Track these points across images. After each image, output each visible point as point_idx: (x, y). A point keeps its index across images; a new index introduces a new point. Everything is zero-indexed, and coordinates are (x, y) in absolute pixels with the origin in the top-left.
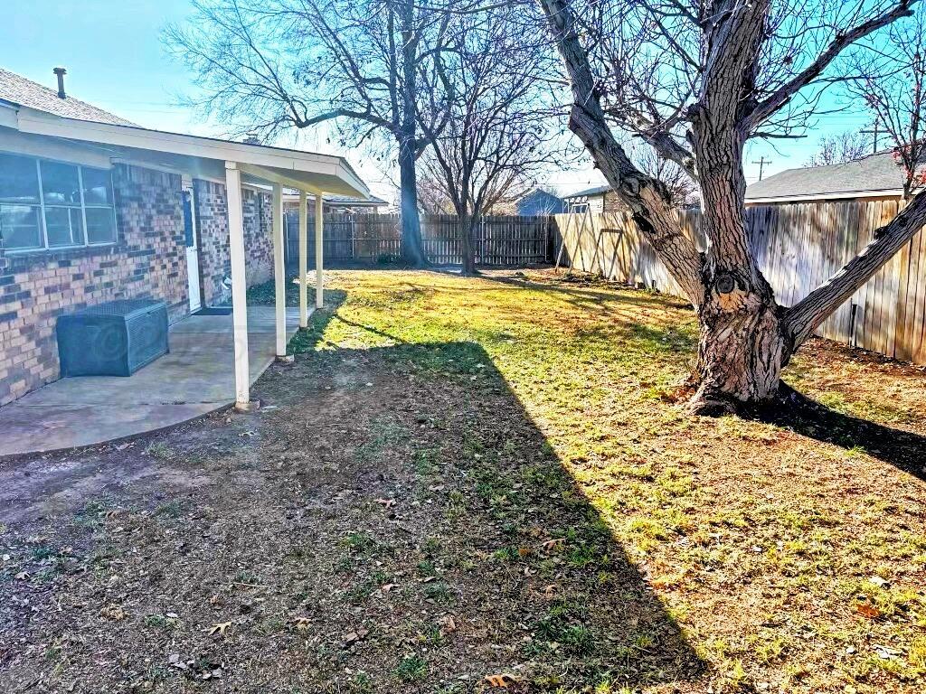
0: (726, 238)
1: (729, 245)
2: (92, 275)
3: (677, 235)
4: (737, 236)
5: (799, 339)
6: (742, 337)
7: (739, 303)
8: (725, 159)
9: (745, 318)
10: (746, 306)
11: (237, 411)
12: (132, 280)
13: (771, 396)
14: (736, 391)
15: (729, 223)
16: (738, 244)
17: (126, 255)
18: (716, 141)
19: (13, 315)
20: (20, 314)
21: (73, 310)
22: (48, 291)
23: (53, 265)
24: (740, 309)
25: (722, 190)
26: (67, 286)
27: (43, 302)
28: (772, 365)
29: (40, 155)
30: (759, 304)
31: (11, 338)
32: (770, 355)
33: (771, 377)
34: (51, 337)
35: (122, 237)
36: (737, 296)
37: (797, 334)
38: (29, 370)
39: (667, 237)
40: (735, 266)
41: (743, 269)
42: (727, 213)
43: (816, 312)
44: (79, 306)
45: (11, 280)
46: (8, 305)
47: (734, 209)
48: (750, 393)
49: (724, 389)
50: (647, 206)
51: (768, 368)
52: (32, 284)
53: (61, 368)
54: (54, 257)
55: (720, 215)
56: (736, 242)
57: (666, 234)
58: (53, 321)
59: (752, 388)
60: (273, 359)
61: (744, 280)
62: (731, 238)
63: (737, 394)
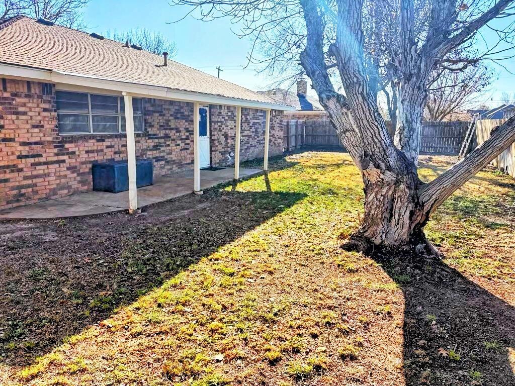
0: (365, 133)
1: (368, 137)
2: (120, 146)
3: (349, 131)
4: (372, 132)
5: (427, 206)
6: (380, 201)
7: (378, 177)
8: (355, 79)
9: (382, 187)
10: (383, 179)
11: (128, 213)
12: (150, 150)
13: (397, 244)
14: (373, 237)
15: (366, 123)
16: (374, 137)
17: (147, 138)
18: (346, 68)
19: (64, 161)
20: (67, 161)
21: (105, 161)
22: (87, 152)
23: (92, 141)
24: (378, 181)
25: (357, 101)
26: (102, 151)
27: (84, 157)
28: (401, 222)
29: (90, 92)
30: (394, 179)
31: (60, 171)
32: (400, 216)
33: (399, 230)
34: (89, 173)
35: (146, 129)
36: (375, 172)
37: (425, 202)
38: (71, 186)
39: (342, 132)
40: (374, 151)
41: (379, 154)
42: (363, 116)
43: (439, 188)
44: (109, 160)
45: (63, 146)
46: (59, 157)
47: (367, 113)
48: (382, 239)
49: (366, 234)
50: (331, 112)
51: (398, 224)
52: (77, 149)
53: (94, 187)
54: (93, 137)
55: (359, 117)
56: (372, 135)
57: (342, 130)
58: (90, 166)
59: (384, 236)
60: (191, 192)
61: (380, 162)
62: (369, 133)
63: (373, 239)
